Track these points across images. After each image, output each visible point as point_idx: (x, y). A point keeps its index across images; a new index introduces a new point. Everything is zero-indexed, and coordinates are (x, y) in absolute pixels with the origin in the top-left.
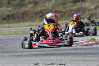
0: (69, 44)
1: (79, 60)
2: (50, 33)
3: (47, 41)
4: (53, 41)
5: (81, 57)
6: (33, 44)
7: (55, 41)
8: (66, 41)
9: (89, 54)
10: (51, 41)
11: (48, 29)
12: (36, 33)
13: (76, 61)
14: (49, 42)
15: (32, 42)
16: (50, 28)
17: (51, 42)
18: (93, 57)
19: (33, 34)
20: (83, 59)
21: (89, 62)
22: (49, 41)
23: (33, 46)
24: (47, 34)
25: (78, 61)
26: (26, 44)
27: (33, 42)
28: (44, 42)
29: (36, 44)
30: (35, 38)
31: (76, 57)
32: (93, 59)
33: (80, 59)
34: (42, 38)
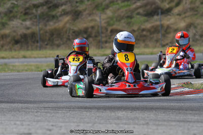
0: (164, 92)
1: (170, 119)
2: (129, 69)
3: (122, 85)
4: (135, 86)
5: (172, 114)
6: (95, 89)
7: (138, 86)
8: (158, 86)
9: (186, 110)
10: (129, 86)
11: (125, 61)
12: (99, 68)
13: (164, 121)
14: (127, 87)
15: (93, 85)
16: (128, 60)
17: (129, 88)
18: (196, 115)
19: (93, 71)
20: (177, 118)
21: (191, 124)
22: (127, 84)
23: (94, 93)
24: (121, 72)
25: (168, 121)
26: (79, 88)
27: (95, 86)
28: (116, 86)
29: (101, 91)
30: (97, 77)
31: (164, 114)
32: (196, 118)
33: (172, 117)
34: (111, 79)
